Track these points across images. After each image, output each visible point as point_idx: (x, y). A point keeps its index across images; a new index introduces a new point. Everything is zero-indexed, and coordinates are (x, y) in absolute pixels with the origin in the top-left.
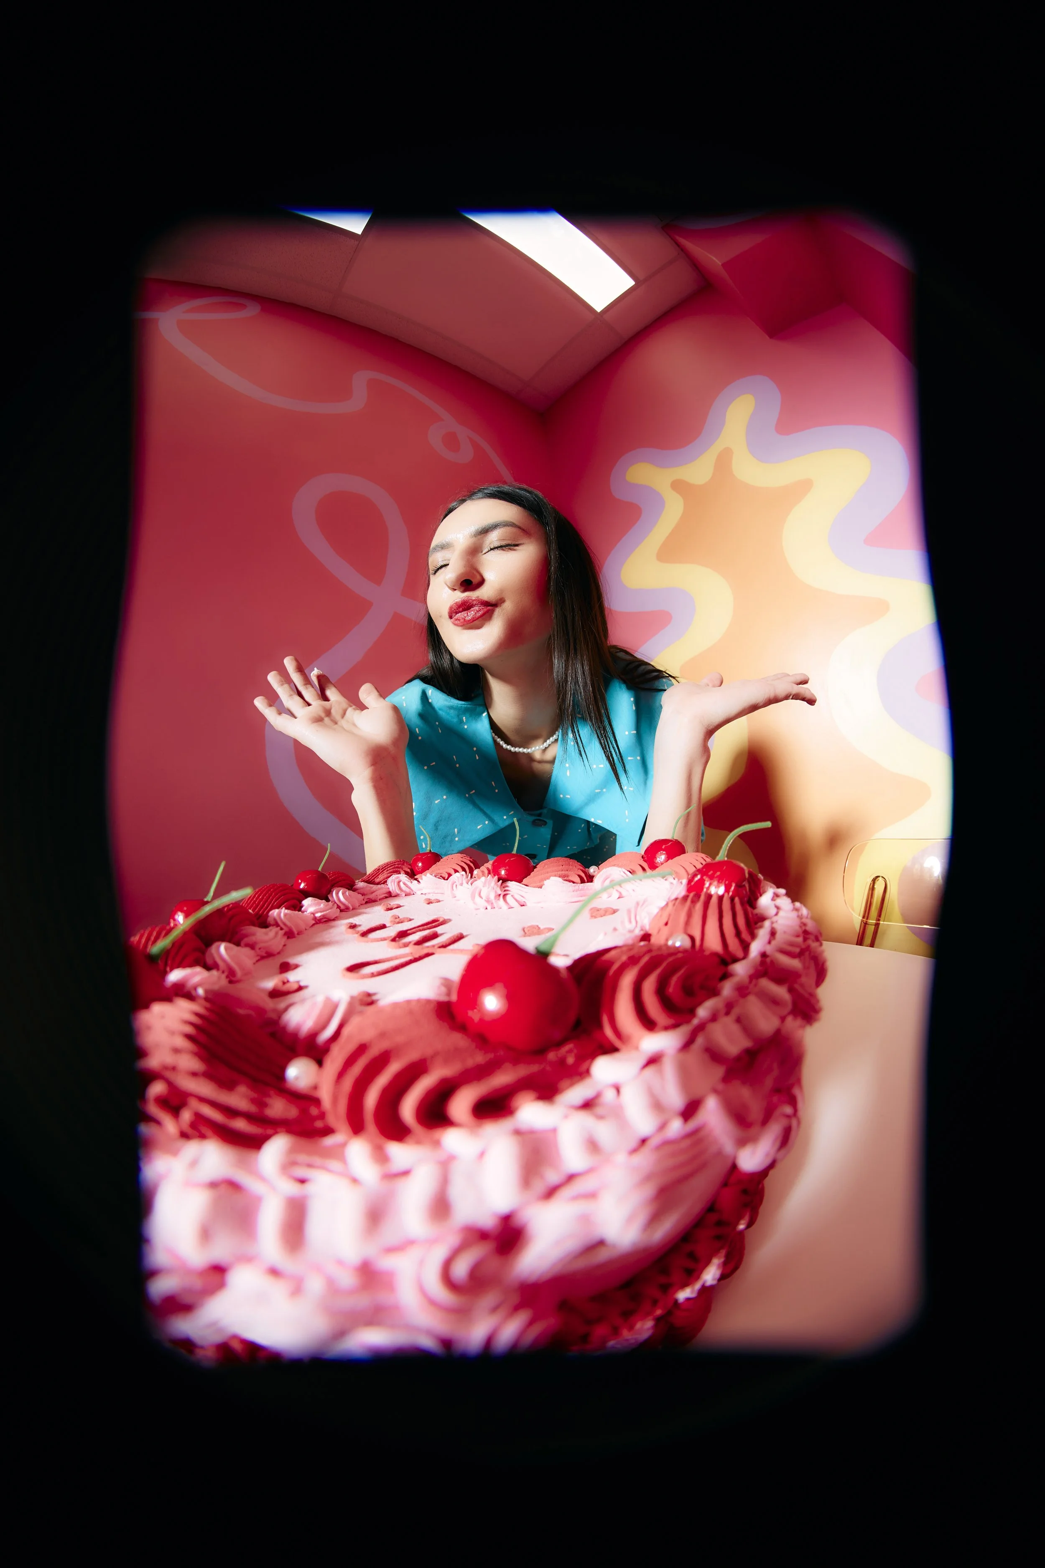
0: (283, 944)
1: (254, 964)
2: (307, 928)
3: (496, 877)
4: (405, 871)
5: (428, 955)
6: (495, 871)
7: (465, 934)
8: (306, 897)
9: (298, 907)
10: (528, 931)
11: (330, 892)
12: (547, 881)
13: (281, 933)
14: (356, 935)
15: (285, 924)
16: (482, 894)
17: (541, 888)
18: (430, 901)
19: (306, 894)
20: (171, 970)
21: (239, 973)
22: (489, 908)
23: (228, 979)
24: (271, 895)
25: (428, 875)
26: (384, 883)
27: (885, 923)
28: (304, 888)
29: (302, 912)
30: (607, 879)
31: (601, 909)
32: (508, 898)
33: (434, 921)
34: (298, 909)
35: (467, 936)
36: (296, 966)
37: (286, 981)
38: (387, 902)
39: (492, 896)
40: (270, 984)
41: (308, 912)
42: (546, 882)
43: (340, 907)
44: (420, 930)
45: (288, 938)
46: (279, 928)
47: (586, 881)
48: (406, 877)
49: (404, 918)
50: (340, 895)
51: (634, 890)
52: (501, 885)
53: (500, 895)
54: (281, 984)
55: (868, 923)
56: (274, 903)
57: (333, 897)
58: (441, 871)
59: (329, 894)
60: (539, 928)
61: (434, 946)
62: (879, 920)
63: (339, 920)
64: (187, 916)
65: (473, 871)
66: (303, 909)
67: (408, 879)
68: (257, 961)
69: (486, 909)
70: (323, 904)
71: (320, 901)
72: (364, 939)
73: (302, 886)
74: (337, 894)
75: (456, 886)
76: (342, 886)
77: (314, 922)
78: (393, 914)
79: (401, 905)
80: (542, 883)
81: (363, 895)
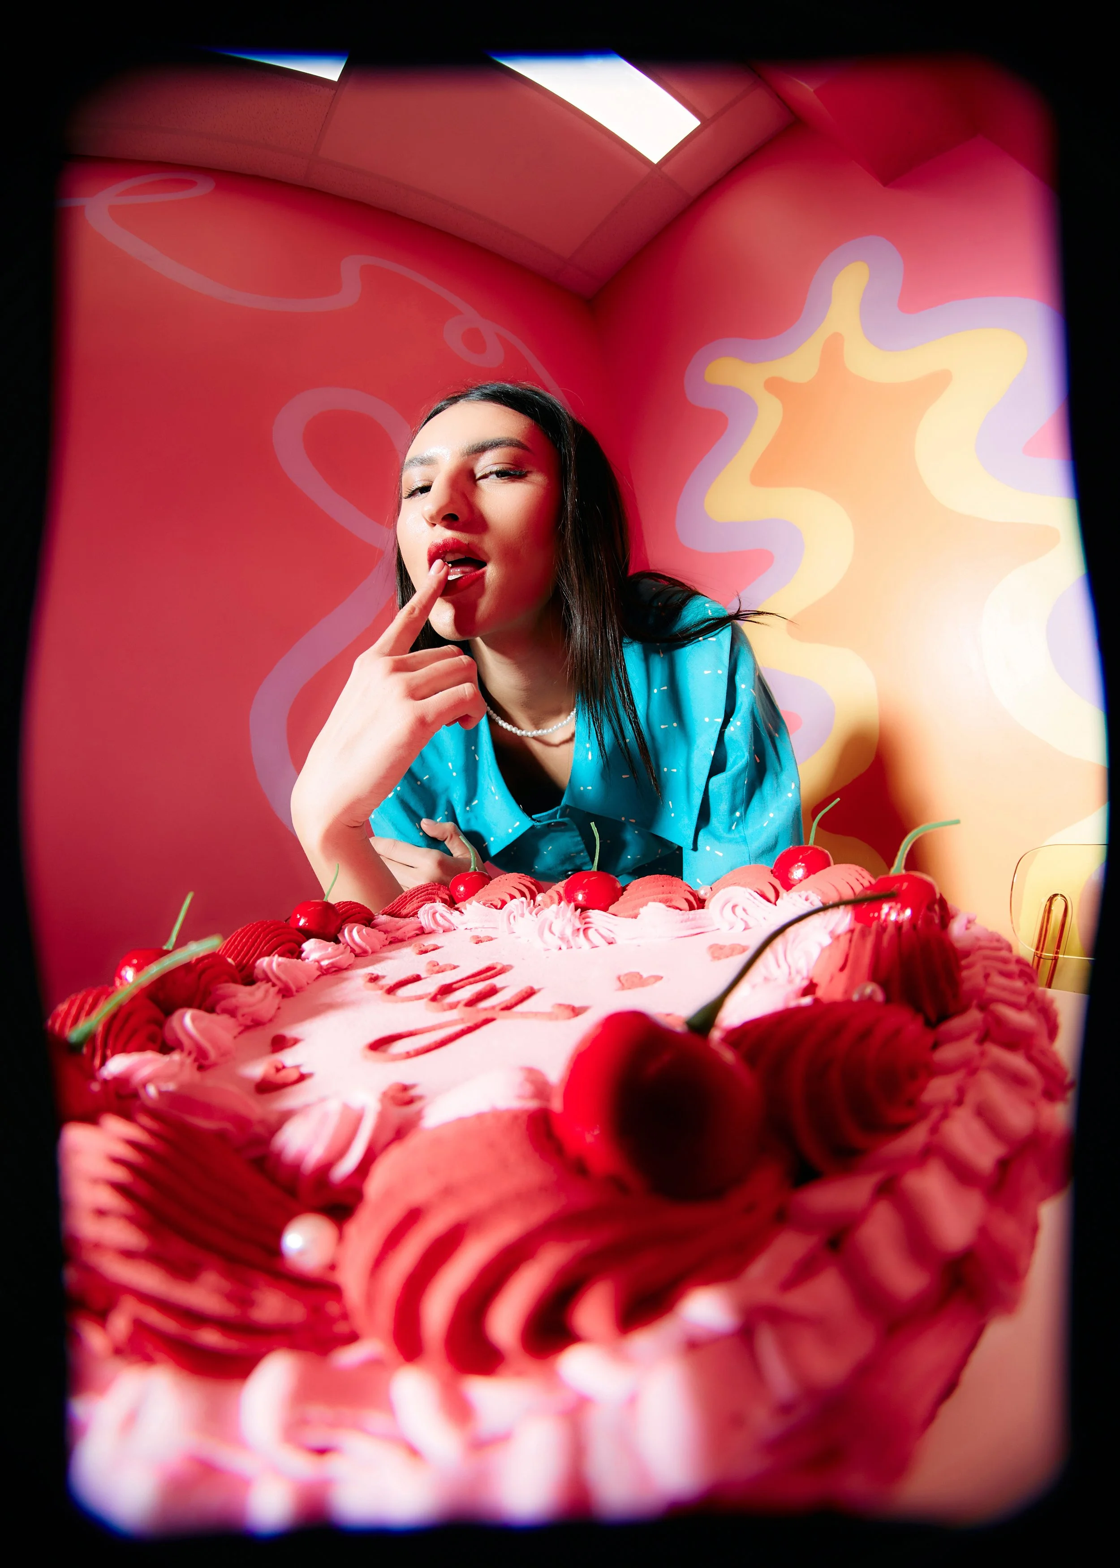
0: (276, 1006)
1: (235, 1037)
2: (309, 982)
3: (572, 904)
4: (441, 898)
5: (487, 1021)
6: (569, 896)
7: (536, 987)
8: (308, 939)
9: (296, 953)
10: (627, 980)
11: (340, 930)
12: (645, 908)
13: (273, 990)
14: (380, 992)
15: (278, 978)
16: (553, 929)
17: (636, 917)
18: (479, 939)
19: (308, 934)
20: (113, 1055)
21: (213, 1054)
22: (564, 947)
23: (196, 1064)
24: (258, 937)
25: (474, 903)
26: (413, 916)
27: (1065, 956)
28: (304, 925)
29: (302, 960)
30: (726, 904)
31: (725, 946)
32: (591, 933)
33: (489, 969)
34: (296, 955)
35: (539, 990)
36: (296, 1041)
37: (280, 1066)
38: (418, 943)
39: (569, 932)
40: (257, 1070)
41: (311, 959)
42: (643, 911)
43: (355, 951)
44: (471, 983)
45: (284, 997)
46: (270, 984)
47: (696, 906)
48: (443, 906)
49: (446, 965)
50: (354, 934)
51: (764, 918)
52: (580, 915)
53: (578, 929)
54: (273, 1071)
55: (1043, 957)
56: (263, 948)
57: (344, 937)
58: (490, 898)
59: (339, 932)
60: (641, 976)
61: (493, 1008)
62: (1057, 953)
63: (355, 969)
64: (139, 969)
65: (536, 896)
66: (303, 955)
67: (446, 910)
68: (240, 1033)
69: (560, 949)
70: (331, 947)
71: (328, 943)
72: (391, 997)
73: (302, 922)
74: (351, 932)
75: (514, 917)
76: (356, 922)
77: (319, 973)
78: (428, 961)
79: (439, 945)
80: (636, 911)
81: (386, 932)
